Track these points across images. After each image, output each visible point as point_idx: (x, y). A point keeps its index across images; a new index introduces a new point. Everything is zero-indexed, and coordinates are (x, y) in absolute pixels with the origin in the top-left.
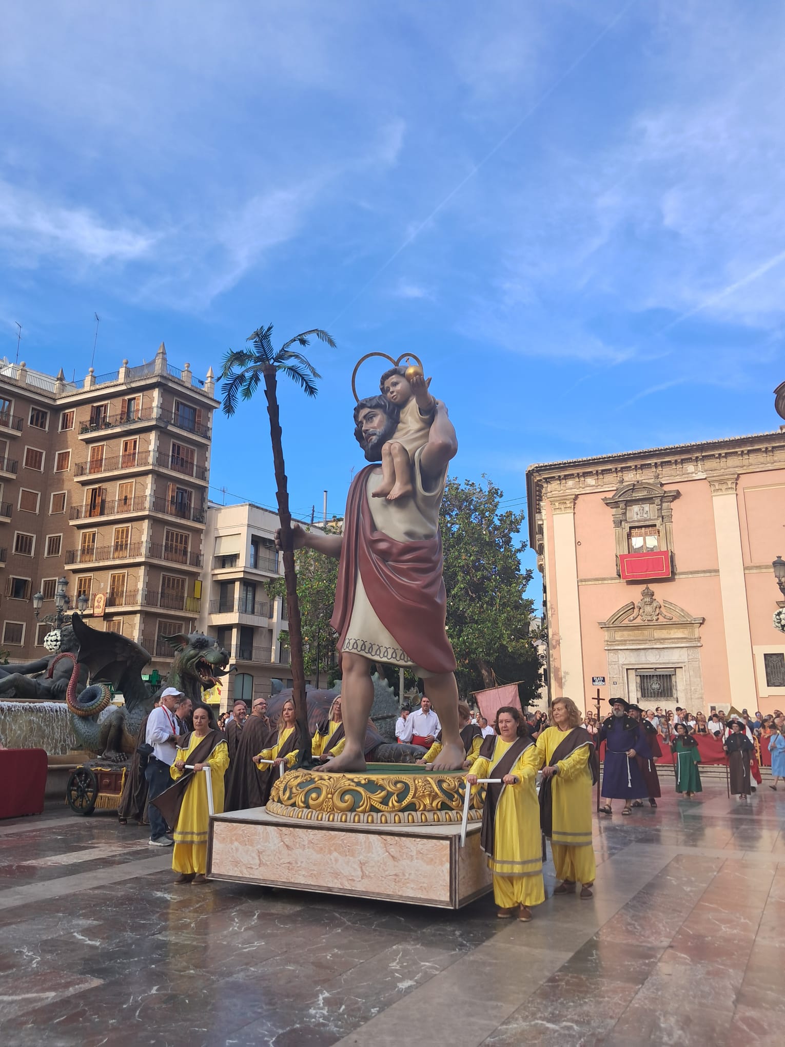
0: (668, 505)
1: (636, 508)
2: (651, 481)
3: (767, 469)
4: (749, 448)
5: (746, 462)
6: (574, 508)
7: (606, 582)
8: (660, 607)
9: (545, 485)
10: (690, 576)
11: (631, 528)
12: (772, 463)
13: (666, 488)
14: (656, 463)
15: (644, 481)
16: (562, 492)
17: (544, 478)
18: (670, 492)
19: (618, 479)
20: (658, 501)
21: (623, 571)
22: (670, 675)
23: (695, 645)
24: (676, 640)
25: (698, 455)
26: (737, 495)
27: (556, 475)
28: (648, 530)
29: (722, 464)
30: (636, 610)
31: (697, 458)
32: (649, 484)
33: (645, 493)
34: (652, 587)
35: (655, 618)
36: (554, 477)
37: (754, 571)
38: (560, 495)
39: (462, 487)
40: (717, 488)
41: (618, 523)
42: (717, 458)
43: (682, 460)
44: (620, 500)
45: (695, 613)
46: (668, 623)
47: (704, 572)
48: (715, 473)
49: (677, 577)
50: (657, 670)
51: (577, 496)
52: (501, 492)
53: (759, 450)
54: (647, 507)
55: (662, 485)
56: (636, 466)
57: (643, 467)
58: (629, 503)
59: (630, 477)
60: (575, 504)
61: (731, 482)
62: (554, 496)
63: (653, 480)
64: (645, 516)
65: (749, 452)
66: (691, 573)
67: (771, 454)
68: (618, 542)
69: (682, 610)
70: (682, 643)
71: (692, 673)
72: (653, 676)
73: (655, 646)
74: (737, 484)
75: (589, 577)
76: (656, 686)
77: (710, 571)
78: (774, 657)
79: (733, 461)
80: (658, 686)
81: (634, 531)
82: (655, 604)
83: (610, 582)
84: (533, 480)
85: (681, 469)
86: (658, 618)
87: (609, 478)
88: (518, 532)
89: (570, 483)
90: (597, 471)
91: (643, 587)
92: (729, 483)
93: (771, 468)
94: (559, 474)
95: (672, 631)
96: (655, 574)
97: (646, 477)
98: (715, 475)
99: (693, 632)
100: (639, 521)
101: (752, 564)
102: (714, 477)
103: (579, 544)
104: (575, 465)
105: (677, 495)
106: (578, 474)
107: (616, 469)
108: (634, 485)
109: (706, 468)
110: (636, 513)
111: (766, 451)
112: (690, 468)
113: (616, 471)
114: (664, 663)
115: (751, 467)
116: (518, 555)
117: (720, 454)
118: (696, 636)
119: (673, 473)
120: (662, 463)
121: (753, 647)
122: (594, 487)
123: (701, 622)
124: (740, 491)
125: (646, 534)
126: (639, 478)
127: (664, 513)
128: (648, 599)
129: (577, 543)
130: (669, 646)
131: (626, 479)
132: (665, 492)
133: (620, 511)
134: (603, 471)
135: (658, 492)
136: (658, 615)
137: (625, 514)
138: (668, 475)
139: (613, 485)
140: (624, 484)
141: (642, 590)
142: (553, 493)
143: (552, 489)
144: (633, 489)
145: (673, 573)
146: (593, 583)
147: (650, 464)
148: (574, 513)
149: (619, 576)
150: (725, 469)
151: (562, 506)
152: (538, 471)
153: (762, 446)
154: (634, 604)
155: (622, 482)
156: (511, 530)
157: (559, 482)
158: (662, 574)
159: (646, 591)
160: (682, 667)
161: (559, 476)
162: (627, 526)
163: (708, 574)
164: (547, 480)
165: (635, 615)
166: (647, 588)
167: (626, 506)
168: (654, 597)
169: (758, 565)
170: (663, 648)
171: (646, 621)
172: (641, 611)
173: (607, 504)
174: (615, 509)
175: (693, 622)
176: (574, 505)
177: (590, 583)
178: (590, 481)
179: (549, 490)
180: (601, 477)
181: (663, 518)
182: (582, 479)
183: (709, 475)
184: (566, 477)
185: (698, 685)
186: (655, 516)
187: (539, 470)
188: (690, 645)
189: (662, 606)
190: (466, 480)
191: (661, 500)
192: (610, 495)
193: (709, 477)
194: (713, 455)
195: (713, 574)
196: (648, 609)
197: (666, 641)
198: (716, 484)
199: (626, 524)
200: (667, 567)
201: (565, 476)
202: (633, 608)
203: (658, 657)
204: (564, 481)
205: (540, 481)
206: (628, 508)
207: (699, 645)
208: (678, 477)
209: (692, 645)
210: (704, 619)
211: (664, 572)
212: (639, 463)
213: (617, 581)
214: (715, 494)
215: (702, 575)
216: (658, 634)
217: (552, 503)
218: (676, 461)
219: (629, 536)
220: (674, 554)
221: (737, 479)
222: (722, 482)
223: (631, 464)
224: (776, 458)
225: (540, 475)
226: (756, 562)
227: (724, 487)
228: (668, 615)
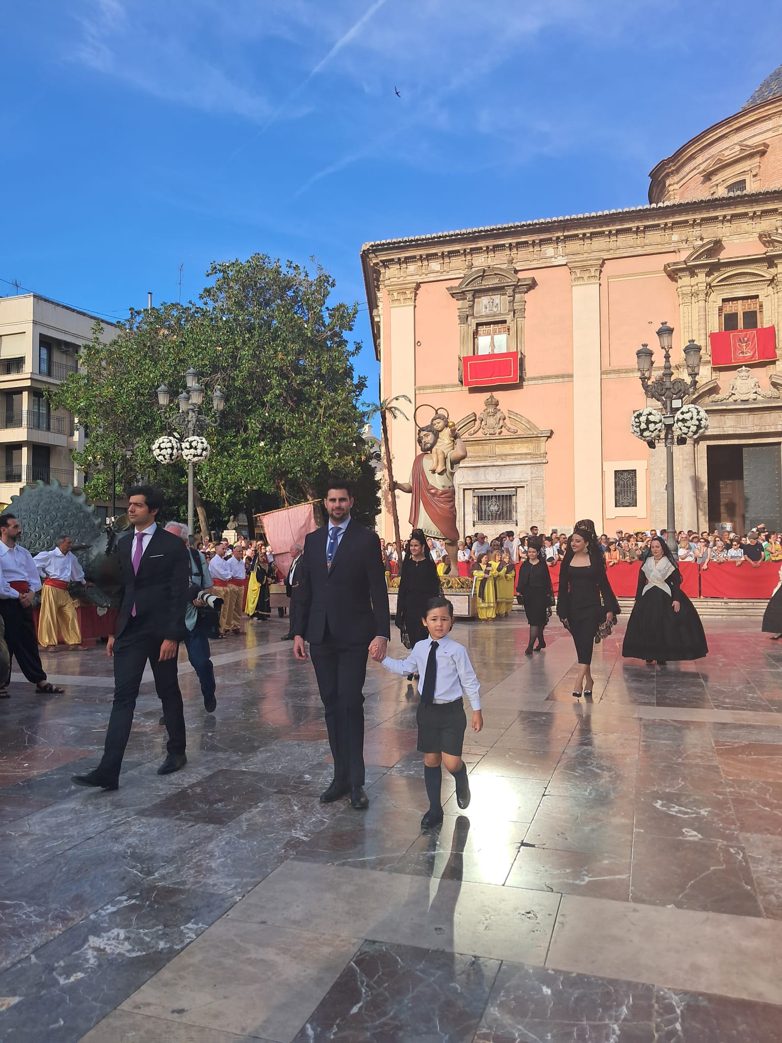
0: (522, 297)
1: (484, 300)
2: (504, 267)
3: (636, 253)
4: (618, 227)
5: (613, 245)
6: (415, 300)
7: (447, 390)
8: (504, 419)
9: (382, 271)
10: (540, 382)
11: (478, 325)
12: (643, 247)
13: (521, 275)
14: (510, 244)
15: (495, 266)
16: (401, 279)
17: (381, 261)
18: (525, 279)
19: (467, 263)
20: (510, 291)
21: (466, 376)
22: (510, 496)
23: (540, 462)
24: (519, 457)
25: (560, 234)
26: (600, 285)
27: (395, 256)
28: (497, 327)
29: (586, 247)
30: (478, 422)
31: (558, 238)
32: (501, 269)
33: (496, 281)
34: (498, 395)
35: (498, 431)
36: (392, 260)
37: (613, 376)
38: (399, 283)
39: (284, 270)
40: (578, 276)
41: (464, 319)
42: (581, 239)
43: (541, 240)
44: (467, 289)
45: (543, 426)
46: (512, 437)
47: (557, 377)
48: (578, 257)
49: (525, 383)
50: (497, 490)
51: (418, 286)
52: (334, 280)
53: (628, 230)
54: (497, 298)
55: (516, 272)
56: (488, 247)
57: (496, 248)
58: (477, 293)
59: (480, 261)
60: (416, 294)
61: (594, 269)
62: (392, 283)
63: (506, 265)
64: (495, 309)
65: (619, 232)
66: (542, 378)
67: (642, 235)
68: (463, 342)
69: (529, 422)
70: (526, 459)
71: (534, 493)
72: (492, 496)
73: (496, 464)
74: (601, 271)
75: (428, 384)
76: (494, 508)
77: (563, 376)
78: (626, 474)
79: (599, 243)
80: (496, 508)
81: (481, 329)
82: (498, 415)
83: (450, 389)
84: (370, 264)
85: (539, 252)
86: (501, 432)
87: (457, 262)
88: (351, 329)
89: (412, 267)
90: (443, 253)
91: (487, 395)
92: (593, 270)
93: (640, 253)
94: (399, 256)
95: (516, 446)
96: (501, 380)
97: (498, 260)
98: (577, 260)
99: (539, 447)
100: (487, 316)
101: (611, 368)
102: (575, 262)
103: (419, 344)
104: (418, 244)
105: (533, 285)
106: (421, 256)
107: (465, 250)
108: (484, 271)
109: (567, 251)
110: (485, 306)
111: (638, 231)
112: (549, 250)
113: (465, 254)
114: (505, 483)
115: (618, 251)
116: (350, 358)
117: (584, 234)
118: (542, 452)
119: (530, 257)
120: (518, 244)
121: (604, 463)
122: (439, 274)
123: (549, 435)
124: (604, 281)
125: (495, 333)
126: (490, 262)
127: (517, 306)
128: (491, 410)
129: (417, 344)
130: (511, 463)
131: (475, 263)
132: (519, 279)
133: (467, 303)
134: (450, 252)
135: (511, 281)
136: (501, 428)
137: (472, 307)
138: (524, 259)
139: (461, 271)
140: (474, 270)
141: (485, 399)
142: (392, 280)
143: (390, 275)
144: (483, 276)
145: (522, 379)
146: (432, 391)
147: (504, 245)
148: (415, 307)
149: (461, 382)
150: (589, 253)
151: (402, 297)
152: (374, 251)
153: (633, 225)
154: (475, 415)
155: (471, 267)
156: (342, 327)
157: (398, 266)
158: (508, 380)
159: (490, 400)
160: (523, 487)
161: (399, 259)
162: (473, 322)
163: (561, 380)
164: (386, 264)
165: (475, 428)
166: (492, 397)
167: (474, 298)
168: (498, 407)
169: (616, 368)
170: (505, 465)
171: (487, 435)
172: (483, 423)
173: (453, 295)
174: (461, 302)
175: (540, 435)
176: (415, 296)
177: (429, 391)
178: (435, 265)
179: (387, 277)
180: (447, 260)
181: (514, 313)
182: (425, 263)
183: (570, 260)
184: (407, 260)
185: (540, 506)
186: (506, 310)
187: (376, 249)
188: (534, 462)
189: (507, 418)
190: (288, 261)
191: (514, 291)
192: (456, 283)
193: (570, 262)
194: (577, 235)
195: (566, 379)
196: (491, 421)
197: (508, 457)
198: (578, 271)
199: (473, 320)
200: (515, 371)
201: (406, 258)
202: (475, 420)
203: (499, 475)
204: (404, 266)
205: (377, 264)
206: (476, 300)
207: (544, 461)
208: (535, 262)
209: (537, 462)
210: (552, 433)
211: (510, 378)
212: (491, 243)
213: (459, 389)
214: (576, 283)
215: (554, 380)
216: (500, 449)
217: (390, 293)
218: (534, 241)
219: (476, 334)
220: (525, 356)
221: (602, 265)
222: (585, 269)
223: (482, 244)
224: (647, 241)
225: (376, 256)
226: (615, 365)
227: (586, 275)
228: (513, 427)
